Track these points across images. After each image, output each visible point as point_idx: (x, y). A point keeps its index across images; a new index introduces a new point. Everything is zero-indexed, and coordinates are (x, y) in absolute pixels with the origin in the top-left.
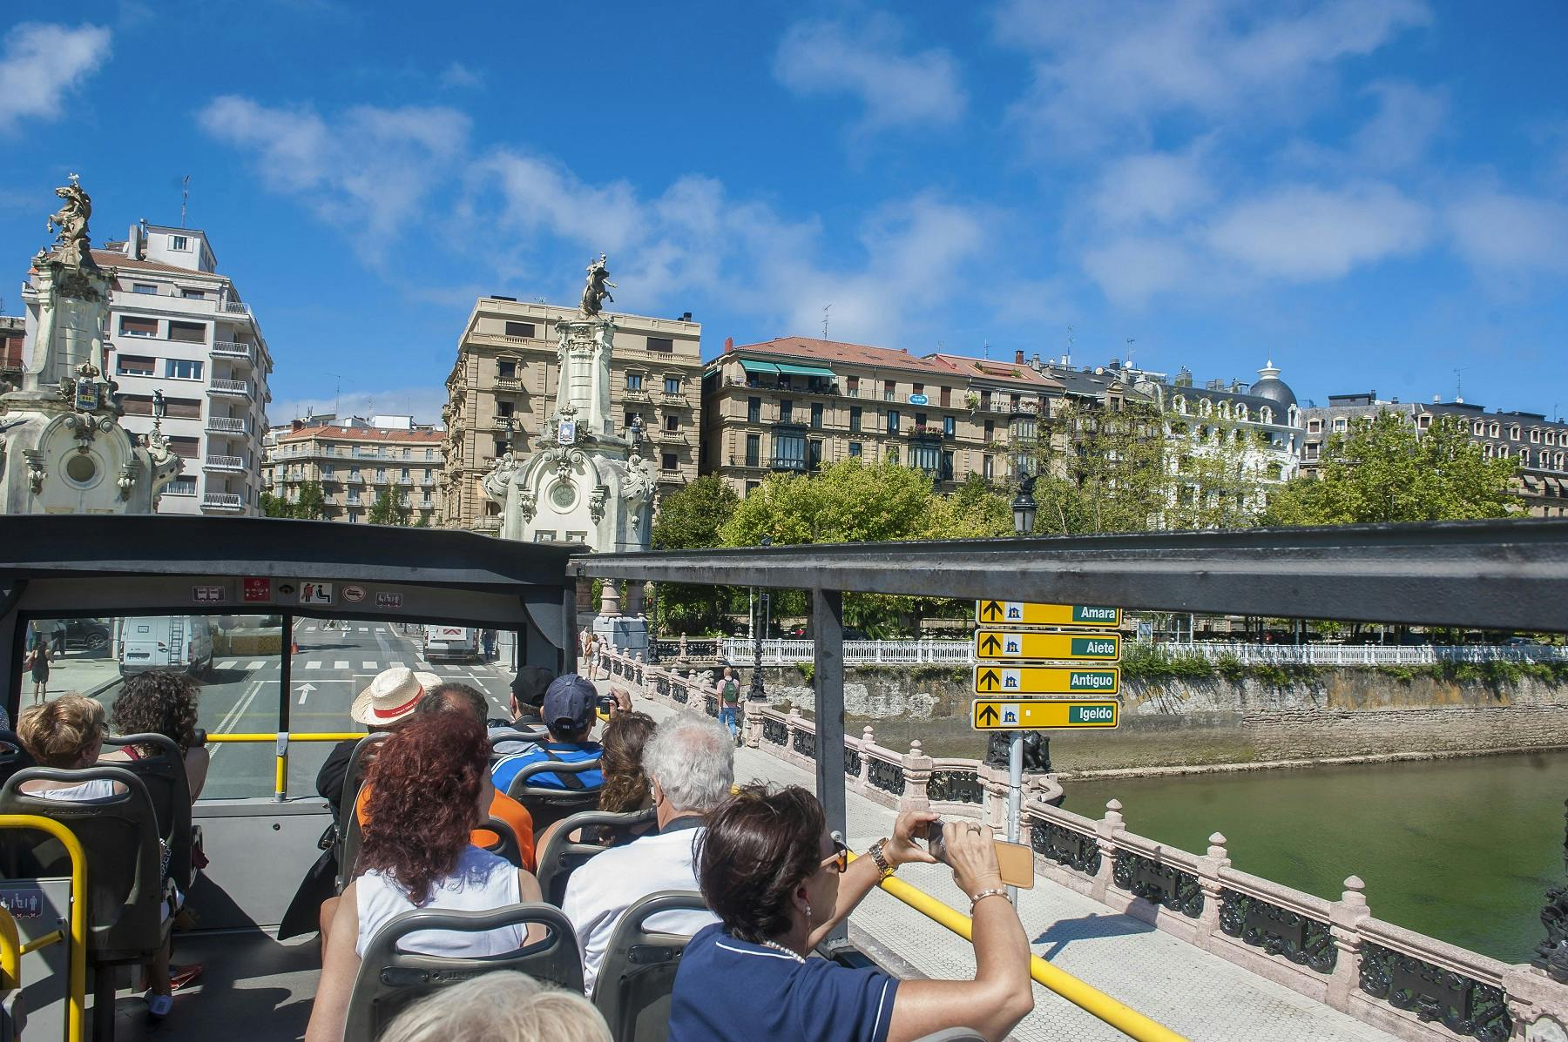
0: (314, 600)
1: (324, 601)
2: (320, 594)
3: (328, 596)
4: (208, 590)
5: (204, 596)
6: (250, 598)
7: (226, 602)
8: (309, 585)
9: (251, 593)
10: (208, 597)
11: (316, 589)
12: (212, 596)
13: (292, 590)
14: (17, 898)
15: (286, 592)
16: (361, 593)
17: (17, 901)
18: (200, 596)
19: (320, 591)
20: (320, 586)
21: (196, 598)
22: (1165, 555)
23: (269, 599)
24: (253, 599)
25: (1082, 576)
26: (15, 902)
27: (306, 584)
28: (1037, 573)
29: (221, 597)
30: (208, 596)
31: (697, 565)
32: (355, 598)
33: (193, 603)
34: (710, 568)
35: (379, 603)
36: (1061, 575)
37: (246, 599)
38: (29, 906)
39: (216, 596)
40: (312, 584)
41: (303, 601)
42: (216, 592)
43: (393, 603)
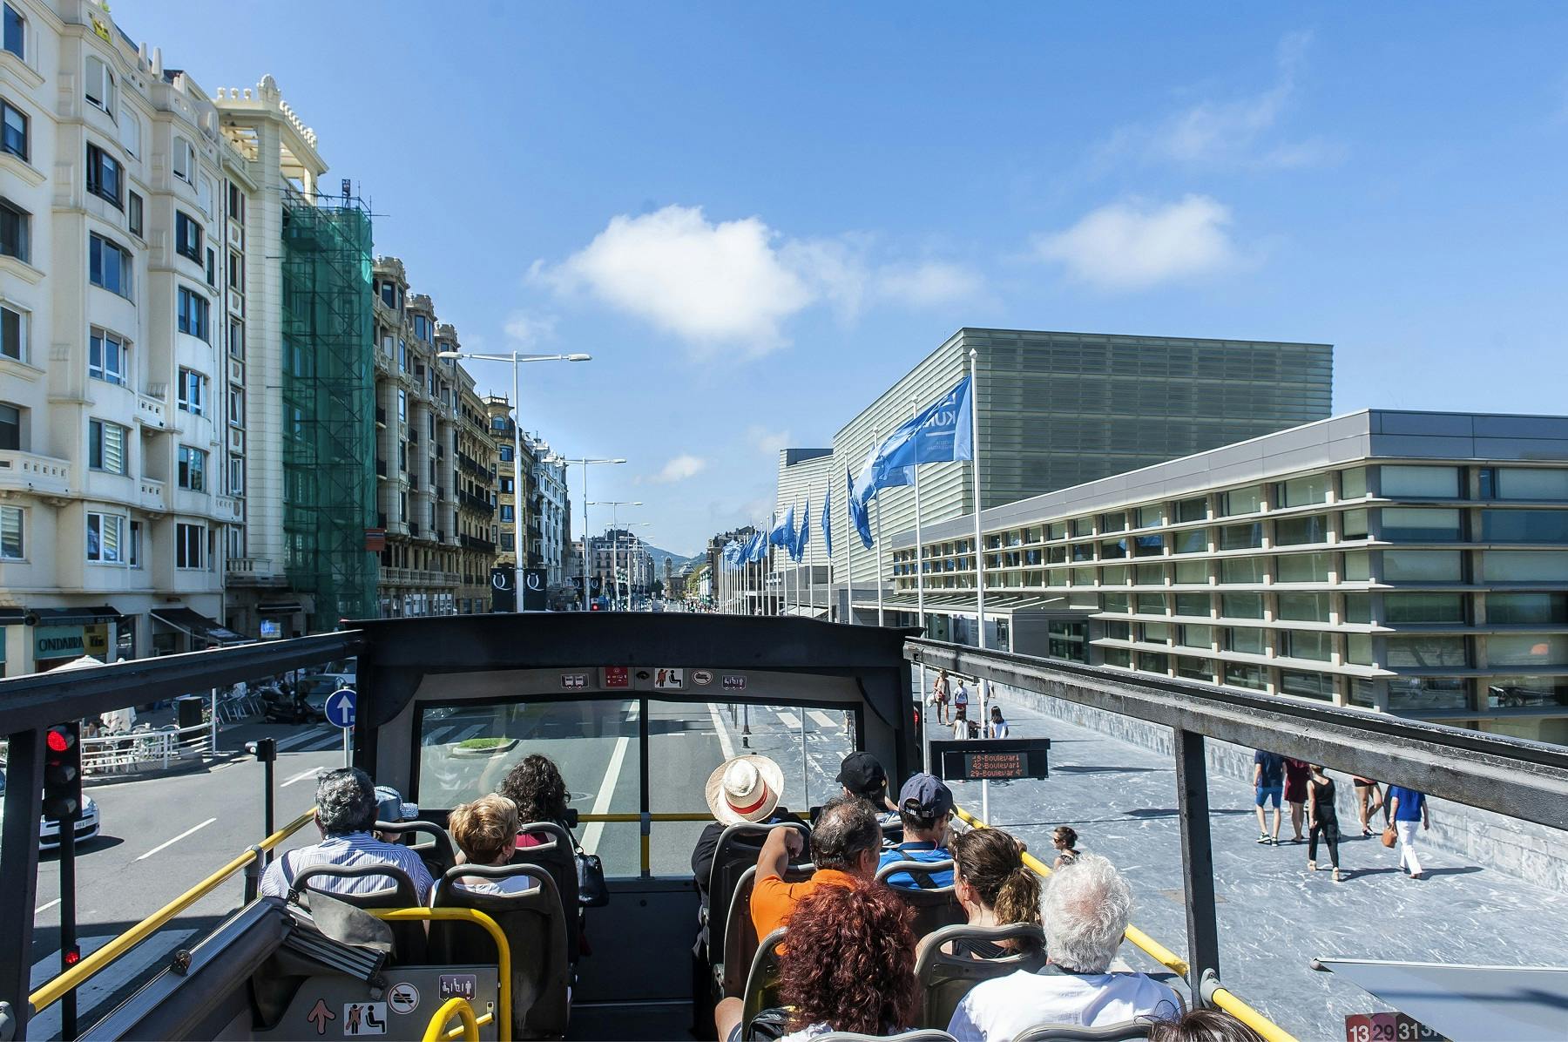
0: (668, 684)
1: (677, 686)
2: (672, 679)
3: (680, 681)
4: (574, 677)
5: (571, 683)
6: (611, 685)
7: (591, 689)
8: (662, 670)
9: (611, 679)
10: (574, 685)
11: (668, 675)
12: (577, 683)
13: (648, 675)
14: (455, 982)
15: (643, 678)
16: (709, 675)
17: (456, 985)
18: (568, 683)
19: (672, 676)
20: (672, 672)
21: (564, 685)
22: (1539, 770)
23: (627, 685)
24: (614, 685)
25: (1456, 774)
26: (454, 986)
27: (660, 669)
28: (1410, 762)
29: (585, 684)
30: (574, 682)
31: (1048, 677)
32: (703, 681)
33: (562, 690)
34: (1061, 684)
35: (725, 685)
36: (1433, 769)
37: (608, 685)
38: (465, 990)
39: (581, 683)
40: (665, 670)
41: (657, 686)
42: (580, 679)
43: (737, 686)
